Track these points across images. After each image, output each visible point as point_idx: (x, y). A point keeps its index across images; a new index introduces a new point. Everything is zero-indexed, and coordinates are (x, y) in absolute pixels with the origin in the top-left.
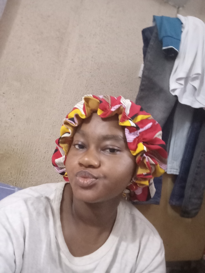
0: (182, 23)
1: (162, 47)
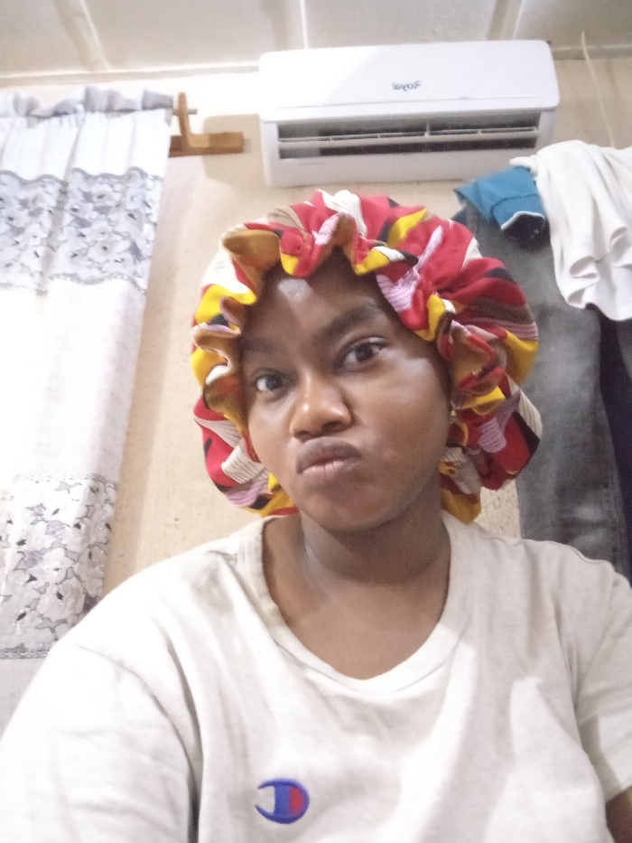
0: (529, 170)
1: (498, 227)
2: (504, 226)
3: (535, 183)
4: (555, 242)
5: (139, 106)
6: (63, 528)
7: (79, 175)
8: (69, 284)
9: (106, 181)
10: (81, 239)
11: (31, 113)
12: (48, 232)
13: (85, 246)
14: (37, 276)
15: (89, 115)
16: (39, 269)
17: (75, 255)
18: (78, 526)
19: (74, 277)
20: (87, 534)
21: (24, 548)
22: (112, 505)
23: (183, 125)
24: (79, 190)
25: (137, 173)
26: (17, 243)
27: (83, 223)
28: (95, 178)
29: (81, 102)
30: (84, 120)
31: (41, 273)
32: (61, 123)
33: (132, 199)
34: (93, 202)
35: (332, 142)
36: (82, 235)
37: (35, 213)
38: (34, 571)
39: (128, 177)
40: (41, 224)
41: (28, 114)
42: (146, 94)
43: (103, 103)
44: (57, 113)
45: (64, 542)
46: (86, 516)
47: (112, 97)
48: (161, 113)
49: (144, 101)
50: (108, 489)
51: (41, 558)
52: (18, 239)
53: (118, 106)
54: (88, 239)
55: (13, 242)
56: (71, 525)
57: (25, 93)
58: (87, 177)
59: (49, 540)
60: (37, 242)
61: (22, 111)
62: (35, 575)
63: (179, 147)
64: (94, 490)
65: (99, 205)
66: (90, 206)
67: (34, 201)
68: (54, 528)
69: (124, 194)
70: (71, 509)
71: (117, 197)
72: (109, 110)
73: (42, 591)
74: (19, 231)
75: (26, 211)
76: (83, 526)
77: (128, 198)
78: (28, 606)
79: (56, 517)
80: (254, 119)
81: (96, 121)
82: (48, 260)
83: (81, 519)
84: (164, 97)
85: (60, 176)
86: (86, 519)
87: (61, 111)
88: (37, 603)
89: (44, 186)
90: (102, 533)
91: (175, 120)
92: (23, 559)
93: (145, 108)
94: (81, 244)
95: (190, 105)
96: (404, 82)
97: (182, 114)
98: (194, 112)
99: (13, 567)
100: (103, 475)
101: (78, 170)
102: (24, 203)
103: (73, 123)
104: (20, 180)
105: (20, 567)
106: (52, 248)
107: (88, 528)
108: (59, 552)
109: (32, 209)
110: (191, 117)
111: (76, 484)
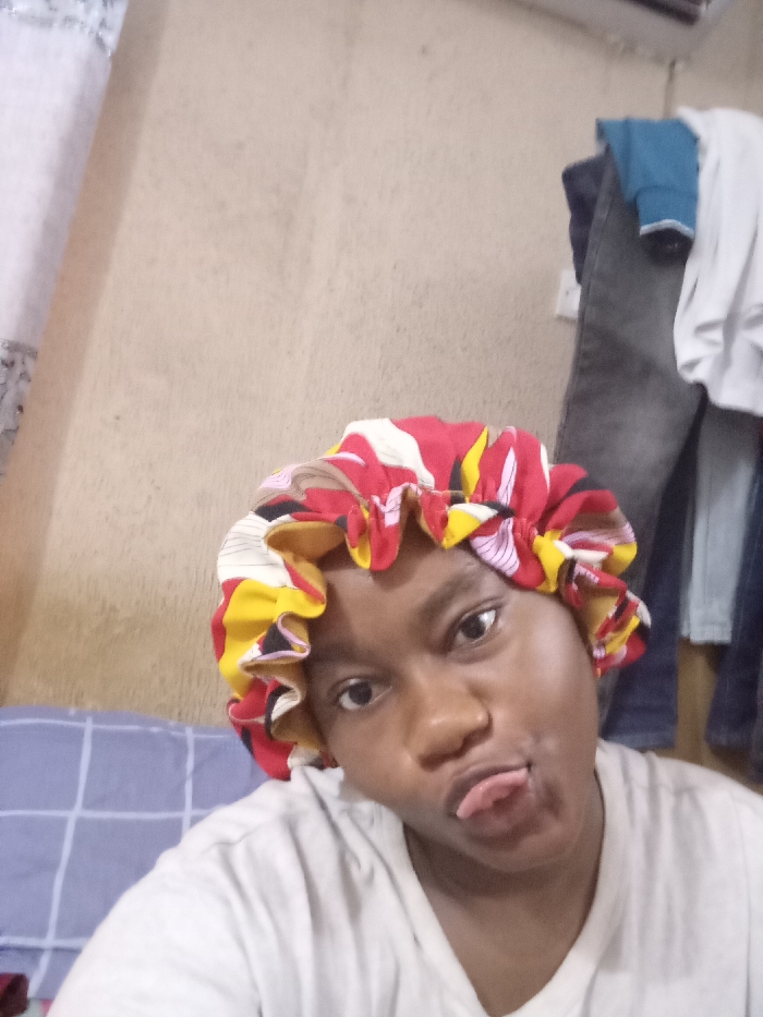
2: (645, 229)
3: (697, 169)
4: (692, 270)
64: (7, 364)
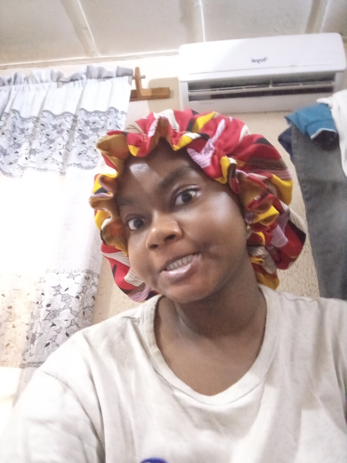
0: (327, 105)
1: (309, 137)
2: (313, 137)
3: (331, 112)
4: (343, 145)
5: (115, 75)
6: (70, 298)
7: (83, 112)
8: (76, 169)
9: (97, 114)
10: (83, 145)
11: (59, 80)
12: (66, 142)
13: (86, 149)
14: (61, 165)
15: (89, 80)
16: (62, 161)
17: (80, 154)
18: (78, 297)
19: (79, 165)
20: (82, 302)
21: (49, 308)
22: (96, 286)
23: (138, 84)
24: (83, 119)
25: (113, 110)
26: (51, 147)
27: (85, 137)
28: (91, 113)
29: (85, 74)
30: (86, 83)
31: (63, 163)
32: (74, 85)
33: (110, 124)
34: (90, 126)
35: (218, 92)
36: (84, 143)
37: (60, 132)
38: (55, 321)
39: (108, 112)
40: (63, 138)
41: (58, 80)
42: (118, 68)
43: (96, 74)
44: (72, 80)
45: (70, 306)
46: (82, 292)
47: (101, 70)
48: (127, 78)
49: (117, 71)
50: (94, 278)
51: (58, 314)
52: (51, 145)
53: (104, 75)
54: (87, 146)
55: (49, 147)
56: (74, 297)
57: (56, 69)
58: (87, 113)
59: (63, 305)
60: (61, 147)
61: (55, 79)
62: (55, 323)
63: (135, 96)
64: (87, 278)
65: (92, 127)
66: (89, 128)
67: (60, 126)
68: (65, 298)
69: (106, 121)
70: (75, 289)
71: (102, 123)
72: (99, 77)
73: (58, 332)
74: (52, 141)
75: (56, 131)
76: (80, 297)
77: (108, 124)
78: (50, 339)
79: (67, 292)
80: (176, 80)
81: (92, 84)
82: (66, 156)
83: (80, 293)
84: (128, 69)
85: (74, 113)
86: (82, 294)
87: (74, 78)
88: (56, 338)
89: (65, 118)
90: (90, 302)
91: (134, 82)
92: (49, 314)
93: (118, 76)
94: (83, 148)
95: (142, 74)
96: (258, 58)
97: (138, 79)
98: (144, 77)
99: (44, 319)
100: (92, 270)
101: (82, 109)
102: (55, 127)
103: (81, 85)
104: (53, 114)
105: (47, 318)
106: (68, 150)
107: (83, 298)
108: (68, 311)
109: (58, 130)
110: (142, 80)
111: (77, 275)
